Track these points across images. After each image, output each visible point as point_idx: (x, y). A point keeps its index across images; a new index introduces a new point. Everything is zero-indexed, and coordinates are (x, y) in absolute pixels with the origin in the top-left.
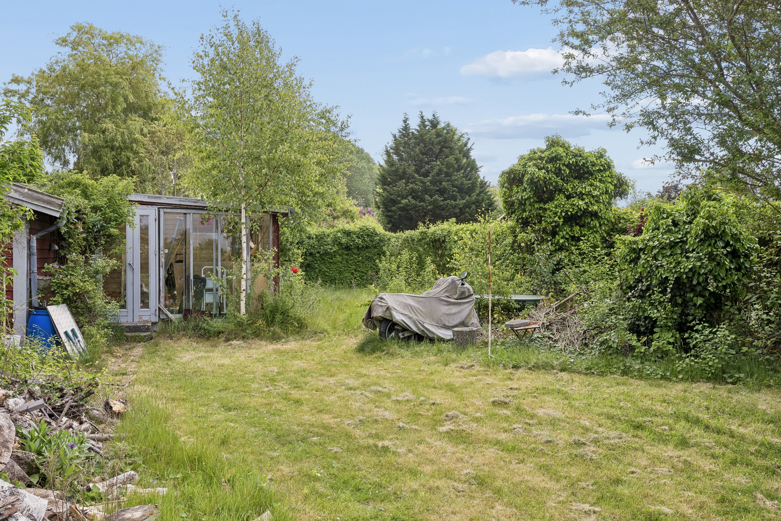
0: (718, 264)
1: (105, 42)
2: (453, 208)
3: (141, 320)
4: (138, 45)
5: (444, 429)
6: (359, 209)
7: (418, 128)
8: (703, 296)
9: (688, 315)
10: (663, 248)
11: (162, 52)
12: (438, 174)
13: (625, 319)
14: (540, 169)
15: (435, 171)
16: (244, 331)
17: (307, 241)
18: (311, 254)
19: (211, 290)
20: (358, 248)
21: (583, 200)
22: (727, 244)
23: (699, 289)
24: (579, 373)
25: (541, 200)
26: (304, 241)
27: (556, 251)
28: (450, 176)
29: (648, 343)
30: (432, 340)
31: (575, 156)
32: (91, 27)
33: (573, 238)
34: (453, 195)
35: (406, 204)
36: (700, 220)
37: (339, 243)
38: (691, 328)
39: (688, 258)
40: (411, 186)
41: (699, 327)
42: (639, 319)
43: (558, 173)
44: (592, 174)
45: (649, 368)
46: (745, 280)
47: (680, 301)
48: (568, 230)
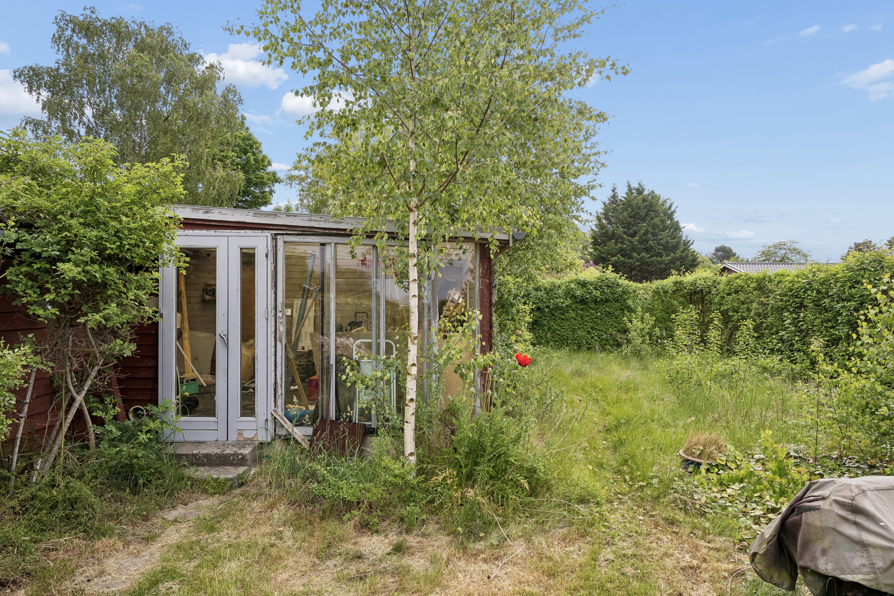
2: (659, 264)
3: (241, 439)
6: (582, 262)
7: (625, 196)
12: (644, 234)
15: (642, 231)
17: (533, 293)
18: (539, 309)
20: (595, 301)
26: (530, 294)
28: (657, 236)
34: (659, 253)
35: (616, 261)
37: (573, 295)
40: (620, 245)
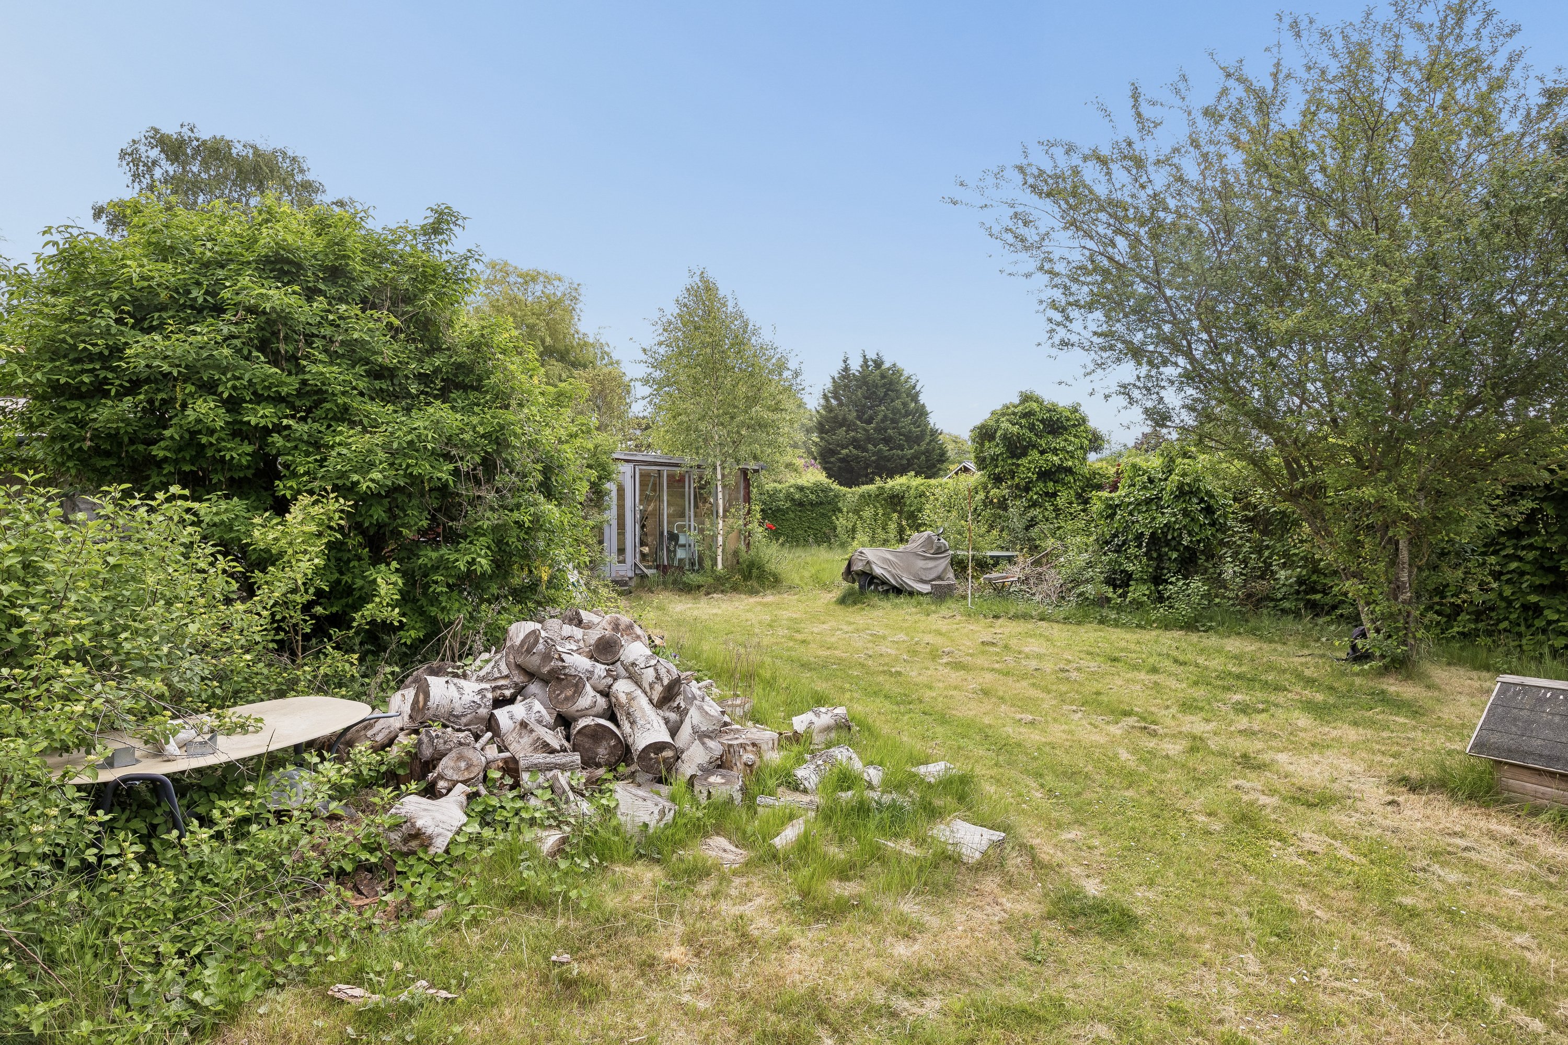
0: (1193, 520)
1: (520, 280)
3: (619, 574)
4: (556, 283)
5: (945, 661)
6: (803, 461)
7: (860, 369)
8: (1178, 551)
9: (1163, 568)
10: (1139, 504)
11: (582, 290)
12: (883, 421)
13: (1102, 573)
14: (1014, 424)
15: (880, 417)
16: (723, 585)
17: (765, 497)
19: (684, 546)
20: (812, 504)
21: (1057, 455)
22: (1202, 500)
23: (1173, 543)
24: (1057, 622)
25: (1013, 455)
27: (1029, 507)
28: (897, 423)
29: (1124, 595)
30: (911, 594)
31: (1049, 410)
32: (506, 264)
33: (1047, 494)
34: (900, 444)
35: (847, 455)
36: (1174, 477)
37: (792, 499)
38: (1166, 581)
39: (1163, 513)
40: (852, 434)
41: (1174, 579)
42: (1115, 572)
43: (1032, 428)
44: (1066, 429)
45: (1124, 618)
46: (1220, 536)
47: (1155, 555)
48: (1042, 485)
